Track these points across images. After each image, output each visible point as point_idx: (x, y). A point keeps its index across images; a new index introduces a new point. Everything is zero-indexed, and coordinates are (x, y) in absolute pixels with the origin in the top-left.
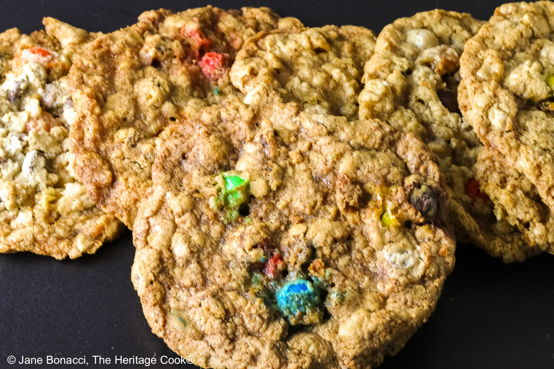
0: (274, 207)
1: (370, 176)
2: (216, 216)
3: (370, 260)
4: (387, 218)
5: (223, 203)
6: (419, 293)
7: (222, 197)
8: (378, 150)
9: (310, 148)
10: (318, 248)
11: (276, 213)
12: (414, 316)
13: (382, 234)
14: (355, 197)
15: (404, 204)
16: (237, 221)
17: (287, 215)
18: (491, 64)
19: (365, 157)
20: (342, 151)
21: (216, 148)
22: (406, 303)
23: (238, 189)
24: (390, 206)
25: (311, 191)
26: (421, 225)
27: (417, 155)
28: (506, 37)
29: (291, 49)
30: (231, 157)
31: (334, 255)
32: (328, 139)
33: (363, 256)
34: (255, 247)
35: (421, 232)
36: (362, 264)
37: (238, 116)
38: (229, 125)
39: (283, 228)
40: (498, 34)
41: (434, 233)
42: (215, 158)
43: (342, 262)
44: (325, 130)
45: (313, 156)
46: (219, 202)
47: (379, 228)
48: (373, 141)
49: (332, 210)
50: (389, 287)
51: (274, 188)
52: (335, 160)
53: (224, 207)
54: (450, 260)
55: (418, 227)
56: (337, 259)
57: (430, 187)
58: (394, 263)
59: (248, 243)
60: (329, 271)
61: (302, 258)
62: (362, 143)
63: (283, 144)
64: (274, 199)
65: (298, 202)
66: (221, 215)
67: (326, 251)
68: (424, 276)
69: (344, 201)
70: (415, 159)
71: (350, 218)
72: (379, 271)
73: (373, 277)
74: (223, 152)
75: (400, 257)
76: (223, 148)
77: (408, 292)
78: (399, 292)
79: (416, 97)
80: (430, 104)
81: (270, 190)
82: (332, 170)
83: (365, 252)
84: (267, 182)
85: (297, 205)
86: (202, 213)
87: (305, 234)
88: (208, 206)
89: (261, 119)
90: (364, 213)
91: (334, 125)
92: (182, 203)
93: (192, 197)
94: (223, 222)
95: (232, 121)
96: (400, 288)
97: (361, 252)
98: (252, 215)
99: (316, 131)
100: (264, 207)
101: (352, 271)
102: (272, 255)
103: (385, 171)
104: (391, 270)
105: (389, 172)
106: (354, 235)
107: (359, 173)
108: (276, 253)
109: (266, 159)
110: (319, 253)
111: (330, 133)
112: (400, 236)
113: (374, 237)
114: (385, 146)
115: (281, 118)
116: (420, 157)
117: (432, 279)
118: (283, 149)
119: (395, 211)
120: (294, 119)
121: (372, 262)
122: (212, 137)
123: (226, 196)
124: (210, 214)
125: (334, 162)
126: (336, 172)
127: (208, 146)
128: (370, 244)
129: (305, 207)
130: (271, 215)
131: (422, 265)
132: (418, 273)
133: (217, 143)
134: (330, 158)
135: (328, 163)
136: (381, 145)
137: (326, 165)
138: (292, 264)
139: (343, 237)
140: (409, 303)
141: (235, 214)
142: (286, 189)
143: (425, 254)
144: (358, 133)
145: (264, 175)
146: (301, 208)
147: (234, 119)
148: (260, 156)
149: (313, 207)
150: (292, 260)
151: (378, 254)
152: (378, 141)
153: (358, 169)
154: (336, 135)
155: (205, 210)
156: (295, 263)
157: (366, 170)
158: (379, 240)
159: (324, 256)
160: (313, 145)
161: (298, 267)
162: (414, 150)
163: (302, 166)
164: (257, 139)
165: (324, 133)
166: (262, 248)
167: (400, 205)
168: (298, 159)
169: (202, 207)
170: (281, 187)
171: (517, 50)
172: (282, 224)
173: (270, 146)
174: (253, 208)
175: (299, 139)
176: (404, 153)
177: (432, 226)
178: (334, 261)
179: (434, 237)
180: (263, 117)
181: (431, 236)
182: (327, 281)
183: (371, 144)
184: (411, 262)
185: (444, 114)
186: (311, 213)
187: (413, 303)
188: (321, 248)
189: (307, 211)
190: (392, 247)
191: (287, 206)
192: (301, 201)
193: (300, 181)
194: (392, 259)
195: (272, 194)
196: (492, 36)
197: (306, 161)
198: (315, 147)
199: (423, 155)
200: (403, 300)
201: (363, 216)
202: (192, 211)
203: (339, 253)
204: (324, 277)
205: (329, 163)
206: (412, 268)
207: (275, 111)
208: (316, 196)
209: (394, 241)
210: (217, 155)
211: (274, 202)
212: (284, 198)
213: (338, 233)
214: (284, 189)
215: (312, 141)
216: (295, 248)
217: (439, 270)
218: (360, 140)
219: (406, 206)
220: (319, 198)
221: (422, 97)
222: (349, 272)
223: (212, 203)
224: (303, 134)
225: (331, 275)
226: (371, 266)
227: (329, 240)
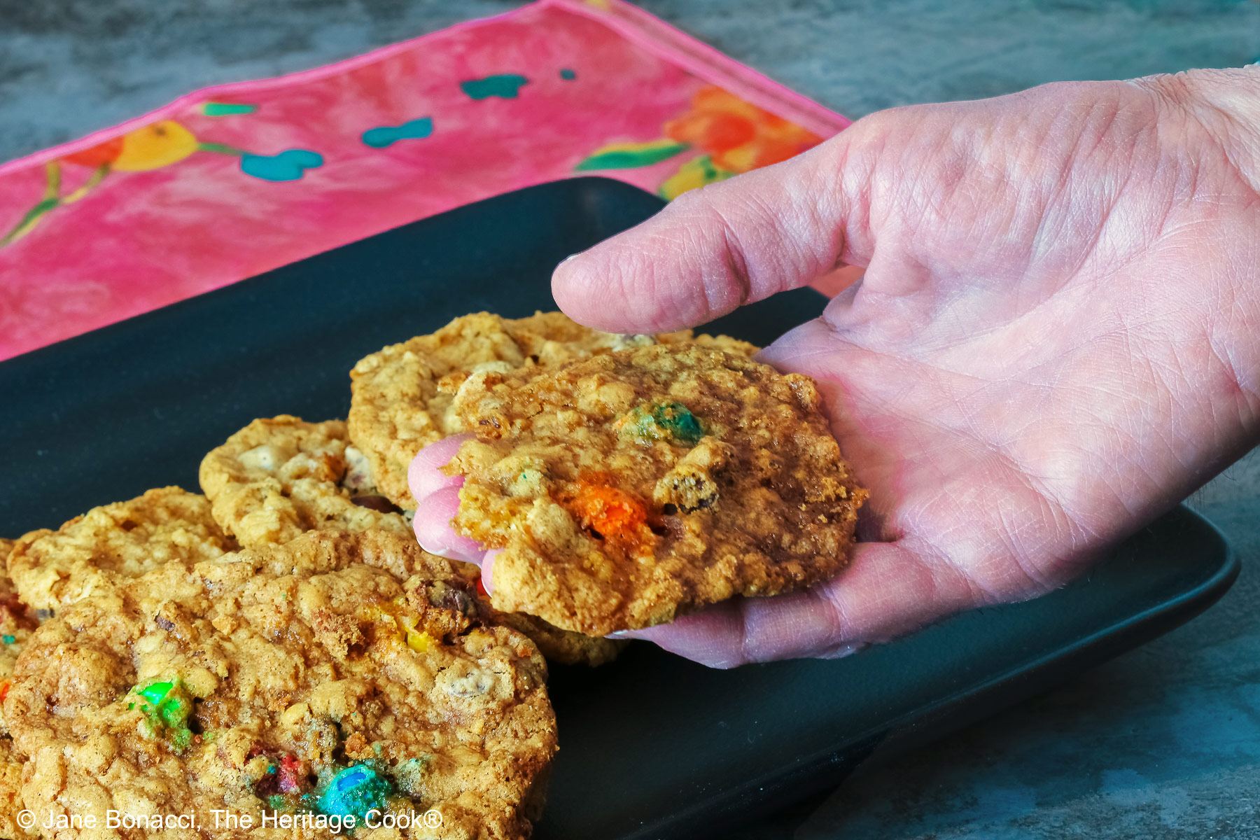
0: (238, 704)
1: (353, 598)
2: (160, 749)
3: (424, 709)
4: (416, 642)
5: (160, 723)
6: (527, 717)
7: (155, 717)
8: (337, 568)
9: (238, 605)
10: (342, 719)
11: (247, 708)
12: (540, 745)
13: (421, 663)
14: (354, 629)
15: (429, 611)
16: (194, 744)
17: (262, 705)
18: (409, 418)
19: (330, 579)
20: (292, 584)
21: (98, 663)
22: (516, 736)
23: (173, 694)
24: (409, 624)
25: (282, 655)
26: (466, 632)
27: (400, 551)
28: (401, 385)
29: (89, 536)
30: (125, 671)
31: (371, 722)
32: (259, 579)
33: (412, 709)
34: (248, 757)
35: (472, 642)
36: (416, 720)
37: (99, 612)
38: (91, 632)
39: (268, 723)
40: (386, 387)
41: (493, 634)
42: (103, 679)
43: (387, 726)
44: (249, 568)
45: (249, 613)
46: (154, 725)
47: (413, 657)
48: (326, 556)
49: (326, 669)
50: (477, 726)
51: (223, 672)
52: (291, 599)
53: (164, 730)
54: (537, 659)
55: (463, 638)
56: (377, 726)
57: (446, 582)
58: (464, 692)
59: (236, 756)
60: (377, 746)
61: (328, 742)
62: (312, 566)
63: (195, 616)
64: (231, 691)
65: (271, 678)
66: (166, 744)
67: (357, 720)
68: (517, 693)
69: (342, 641)
70: (400, 556)
71: (360, 668)
72: (446, 715)
73: (443, 728)
74: (111, 667)
75: (468, 683)
76: (108, 660)
77: (511, 719)
78: (498, 724)
79: (322, 515)
80: (348, 515)
81: (219, 680)
82: (293, 616)
83: (412, 700)
84: (209, 668)
85: (272, 683)
86: (137, 753)
87: (311, 712)
88: (140, 738)
89: (136, 603)
90: (377, 650)
91: (257, 558)
92: (101, 747)
93: (109, 735)
94: (174, 753)
95: (94, 625)
96: (497, 717)
97: (406, 703)
98: (211, 726)
99: (236, 575)
100: (224, 707)
101: (410, 734)
102: (280, 759)
103: (371, 585)
104: (466, 704)
105: (377, 585)
106: (380, 686)
107: (334, 603)
108: (284, 755)
109: (183, 647)
110: (347, 727)
111: (258, 570)
112: (448, 657)
113: (413, 673)
114: (345, 559)
115: (169, 586)
116: (404, 552)
117: (530, 692)
118: (199, 623)
119: (419, 627)
120: (190, 579)
121: (430, 710)
122: (82, 651)
123: (160, 712)
124: (151, 748)
125: (290, 603)
126: (299, 617)
127: (85, 664)
128: (411, 688)
129: (285, 680)
130: (240, 715)
131: (506, 679)
132: (506, 691)
133: (95, 655)
134: (280, 600)
135: (282, 610)
136: (338, 558)
137: (280, 612)
138: (318, 759)
139: (368, 694)
140: (521, 734)
141: (186, 733)
142: (241, 671)
143: (502, 661)
144: (298, 554)
145: (197, 662)
146: (279, 684)
147: (96, 621)
148: (171, 646)
149: (296, 677)
150: (313, 754)
151: (432, 696)
152: (333, 555)
153: (330, 598)
154: (266, 571)
155: (139, 746)
156: (322, 756)
157: (344, 594)
158: (423, 673)
159: (356, 729)
160: (240, 599)
161: (328, 758)
162: (390, 546)
163: (243, 634)
164: (151, 627)
165: (250, 574)
166: (261, 753)
167: (424, 615)
168: (232, 625)
169: (132, 744)
170: (233, 669)
171: (426, 398)
172: (263, 720)
173: (178, 625)
174: (206, 717)
175: (214, 601)
176: (378, 558)
177: (484, 628)
178: (375, 732)
179: (496, 640)
180: (138, 600)
181: (491, 640)
182: (382, 761)
183: (325, 564)
184: (487, 682)
185: (378, 519)
186: (298, 687)
187: (526, 731)
188: (345, 718)
189: (291, 685)
190: (448, 675)
191: (256, 692)
192: (275, 675)
193: (255, 652)
194: (459, 688)
195: (224, 684)
196: (378, 395)
197: (244, 625)
198: (244, 601)
199: (408, 548)
200: (510, 734)
201: (377, 656)
202: (120, 755)
203: (375, 716)
204: (376, 755)
205: (284, 608)
206: (493, 688)
207: (151, 583)
208: (292, 658)
209: (445, 666)
210: (104, 672)
211: (233, 695)
212: (246, 682)
213: (359, 690)
214: (238, 671)
215: (237, 595)
216: (309, 736)
217: (532, 678)
218: (306, 563)
219: (433, 613)
220: (298, 660)
221: (329, 512)
222: (405, 737)
223: (145, 730)
224: (216, 592)
225: (383, 749)
226: (431, 716)
227: (353, 702)
